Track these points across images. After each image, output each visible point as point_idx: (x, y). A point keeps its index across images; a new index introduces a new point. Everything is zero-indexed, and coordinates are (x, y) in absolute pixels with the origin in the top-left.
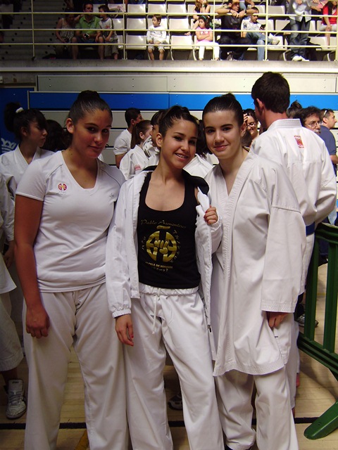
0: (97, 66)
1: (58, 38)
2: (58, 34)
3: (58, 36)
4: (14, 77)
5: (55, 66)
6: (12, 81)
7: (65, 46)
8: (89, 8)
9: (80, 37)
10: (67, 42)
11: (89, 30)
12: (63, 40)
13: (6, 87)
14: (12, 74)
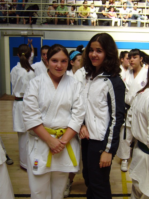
0: (69, 28)
1: (48, 15)
2: (48, 13)
3: (49, 14)
4: (32, 32)
5: (51, 28)
6: (31, 34)
7: (51, 19)
8: (63, 2)
9: (59, 15)
10: (53, 16)
11: (62, 12)
12: (50, 16)
13: (28, 37)
14: (32, 31)
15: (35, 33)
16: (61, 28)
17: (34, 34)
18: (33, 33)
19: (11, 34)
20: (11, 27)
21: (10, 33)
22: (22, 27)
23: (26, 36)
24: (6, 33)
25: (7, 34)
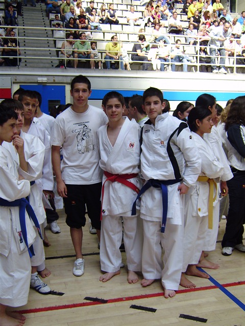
4: (54, 78)
6: (52, 81)
13: (48, 85)
14: (52, 77)
15: (57, 79)
16: (93, 73)
17: (56, 81)
18: (54, 80)
19: (23, 81)
20: (24, 71)
21: (22, 79)
22: (39, 71)
23: (44, 84)
24: (16, 80)
25: (18, 81)
